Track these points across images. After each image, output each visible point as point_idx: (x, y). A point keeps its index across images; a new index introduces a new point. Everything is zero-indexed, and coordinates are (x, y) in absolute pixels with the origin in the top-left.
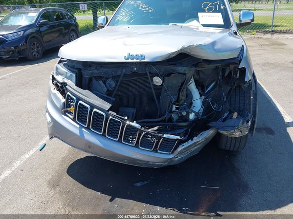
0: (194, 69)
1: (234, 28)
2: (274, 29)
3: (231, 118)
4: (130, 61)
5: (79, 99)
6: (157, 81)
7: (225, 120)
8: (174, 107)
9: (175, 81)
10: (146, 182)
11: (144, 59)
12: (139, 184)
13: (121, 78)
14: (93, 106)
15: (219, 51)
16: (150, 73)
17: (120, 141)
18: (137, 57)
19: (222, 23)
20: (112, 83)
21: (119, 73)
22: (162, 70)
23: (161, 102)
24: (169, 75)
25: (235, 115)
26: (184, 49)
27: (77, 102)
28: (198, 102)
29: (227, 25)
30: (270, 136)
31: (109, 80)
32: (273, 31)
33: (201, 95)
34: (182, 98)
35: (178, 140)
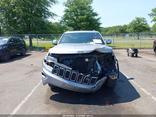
0: (98, 56)
1: (106, 44)
2: (114, 47)
3: (112, 72)
4: (79, 53)
5: (60, 67)
6: (87, 60)
7: (110, 73)
8: (92, 69)
9: (92, 60)
10: (84, 99)
11: (84, 52)
12: (82, 100)
13: (74, 59)
14: (66, 69)
15: (106, 50)
16: (84, 57)
17: (76, 82)
18: (81, 51)
19: (102, 43)
20: (71, 61)
21: (74, 57)
22: (89, 56)
23: (88, 67)
24: (91, 58)
25: (113, 71)
26: (96, 49)
27: (59, 68)
28: (99, 68)
29: (103, 43)
30: (123, 83)
31: (71, 60)
32: (114, 48)
33: (100, 66)
34: (95, 66)
35: (97, 78)
